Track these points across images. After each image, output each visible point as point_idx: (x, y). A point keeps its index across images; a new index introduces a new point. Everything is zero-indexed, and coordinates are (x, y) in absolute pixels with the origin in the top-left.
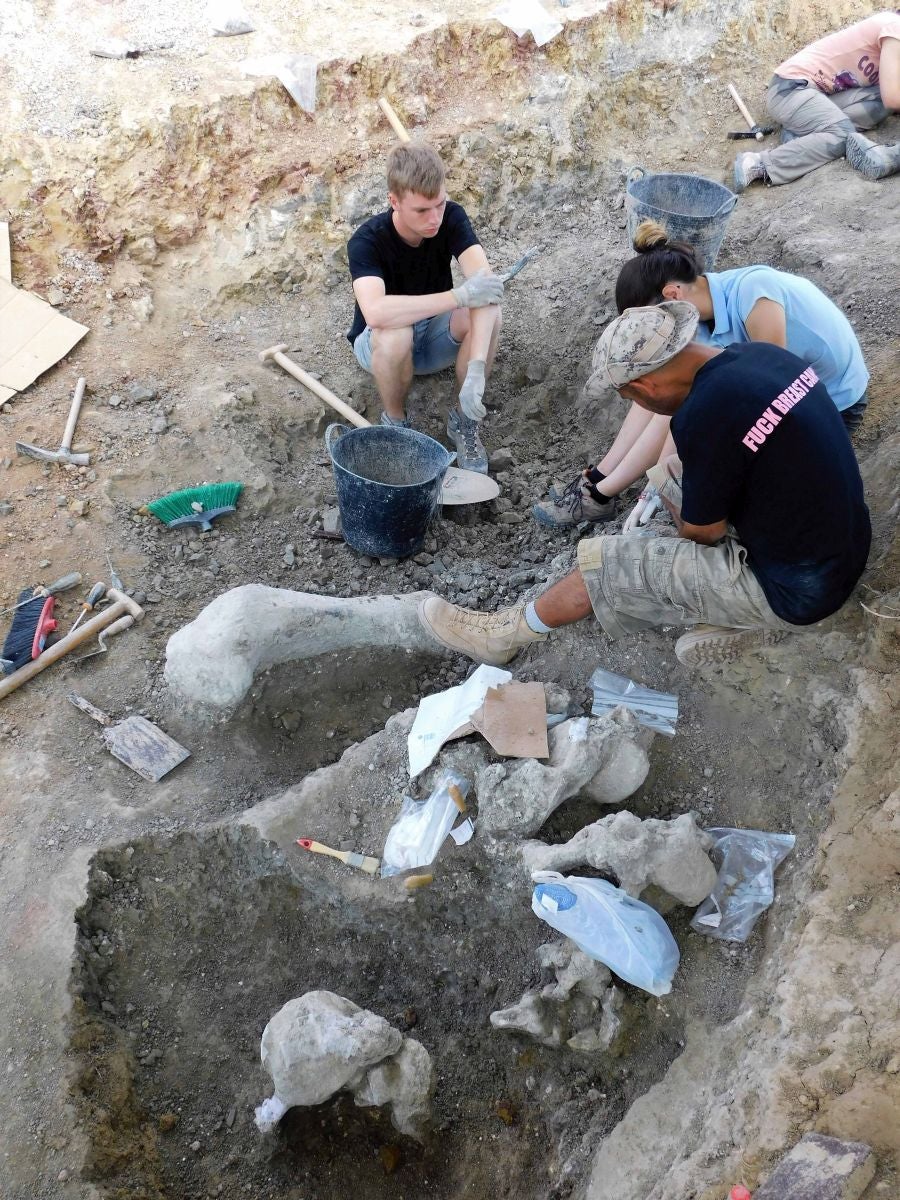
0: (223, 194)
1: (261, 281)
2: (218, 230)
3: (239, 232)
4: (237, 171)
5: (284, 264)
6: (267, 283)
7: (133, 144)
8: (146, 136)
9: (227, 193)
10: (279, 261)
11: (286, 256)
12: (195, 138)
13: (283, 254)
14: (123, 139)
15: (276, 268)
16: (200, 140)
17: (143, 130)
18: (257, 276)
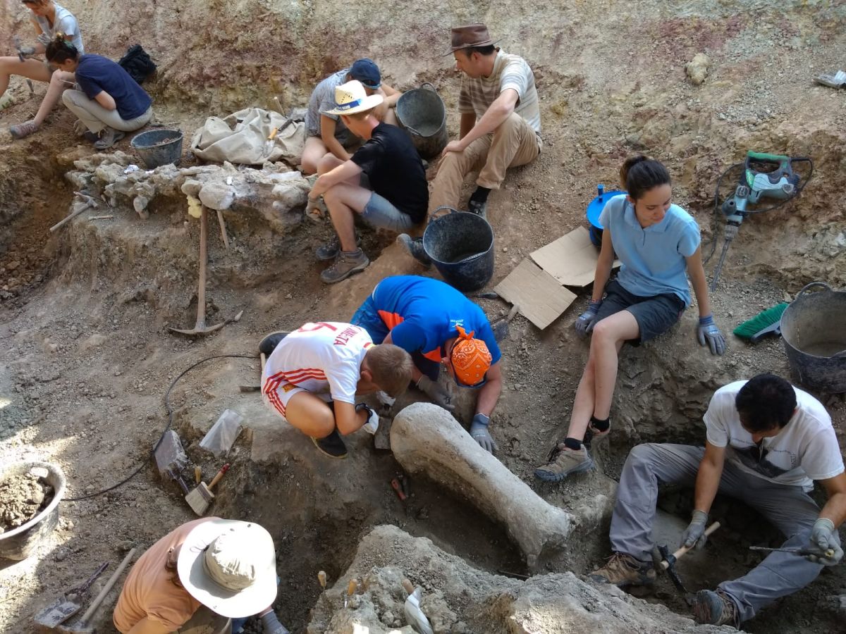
0: (817, 204)
1: (790, 276)
2: (794, 226)
3: (807, 236)
4: (841, 194)
5: (816, 274)
6: (794, 279)
7: (771, 145)
8: (785, 143)
9: (821, 205)
10: (814, 270)
11: (822, 269)
12: (823, 159)
13: (821, 268)
14: (767, 139)
15: (807, 273)
16: (827, 161)
17: (785, 138)
18: (790, 271)
